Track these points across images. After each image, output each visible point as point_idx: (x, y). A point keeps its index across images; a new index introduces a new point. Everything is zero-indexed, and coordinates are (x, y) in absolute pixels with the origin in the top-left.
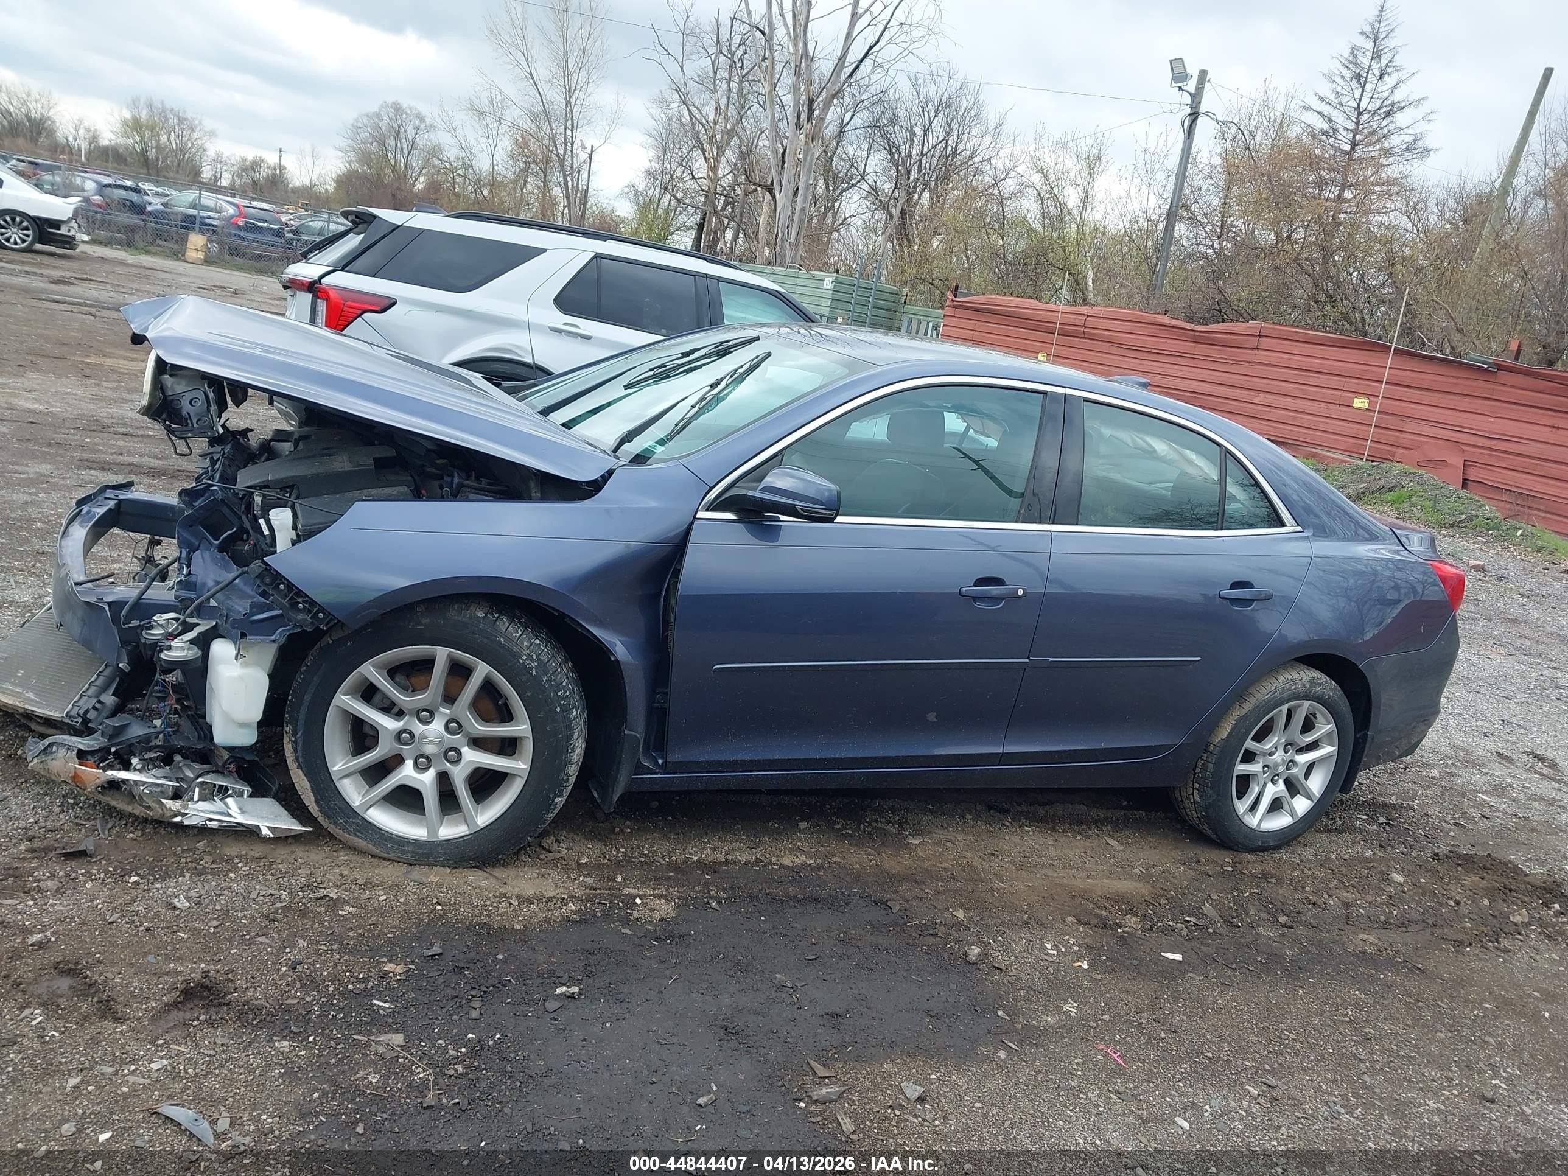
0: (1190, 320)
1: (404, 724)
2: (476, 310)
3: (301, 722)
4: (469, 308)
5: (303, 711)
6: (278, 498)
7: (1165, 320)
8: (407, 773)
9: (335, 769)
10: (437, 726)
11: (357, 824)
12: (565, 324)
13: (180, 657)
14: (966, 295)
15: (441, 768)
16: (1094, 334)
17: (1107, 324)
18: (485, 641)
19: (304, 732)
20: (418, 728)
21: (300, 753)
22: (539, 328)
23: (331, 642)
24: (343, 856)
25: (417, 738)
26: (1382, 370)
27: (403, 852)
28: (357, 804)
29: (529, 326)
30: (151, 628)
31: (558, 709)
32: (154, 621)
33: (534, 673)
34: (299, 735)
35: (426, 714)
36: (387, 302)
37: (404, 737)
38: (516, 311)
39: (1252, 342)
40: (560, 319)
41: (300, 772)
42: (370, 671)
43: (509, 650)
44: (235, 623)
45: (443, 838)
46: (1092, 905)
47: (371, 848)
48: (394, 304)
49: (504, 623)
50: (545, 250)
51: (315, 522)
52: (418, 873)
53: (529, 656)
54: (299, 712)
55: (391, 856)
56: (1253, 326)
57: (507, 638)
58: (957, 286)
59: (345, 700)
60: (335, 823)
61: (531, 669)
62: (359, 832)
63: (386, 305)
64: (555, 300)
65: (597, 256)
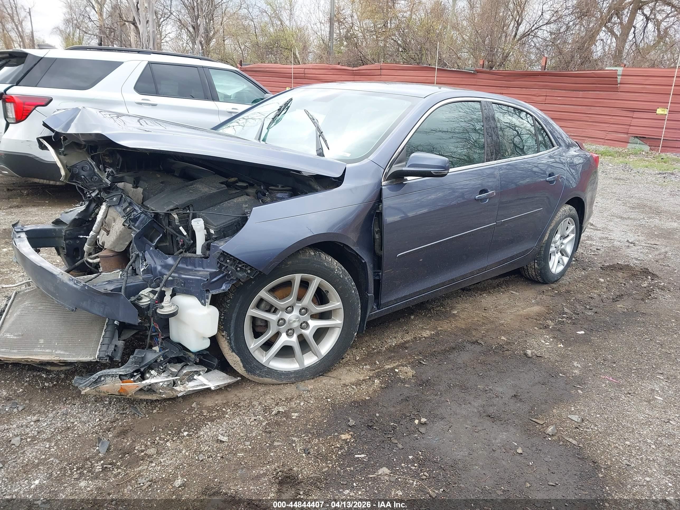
0: (349, 65)
1: (280, 316)
2: (96, 98)
3: (232, 329)
4: (93, 97)
5: (233, 322)
6: (184, 213)
7: (339, 67)
8: (283, 340)
9: (252, 347)
10: (296, 313)
11: (266, 372)
12: (143, 100)
13: (171, 311)
14: (246, 65)
15: (299, 333)
16: (309, 77)
17: (314, 71)
18: (319, 266)
19: (234, 333)
20: (287, 317)
21: (233, 344)
22: (131, 104)
23: (242, 284)
24: (262, 389)
25: (287, 321)
26: (433, 78)
27: (290, 379)
28: (264, 361)
29: (125, 103)
30: (141, 299)
31: (353, 292)
32: (142, 294)
33: (342, 277)
34: (232, 335)
35: (290, 309)
36: (48, 100)
37: (281, 322)
38: (116, 96)
39: (378, 72)
40: (140, 98)
41: (234, 354)
42: (263, 294)
43: (329, 268)
44: (204, 286)
45: (307, 366)
46: (535, 320)
47: (274, 381)
48: (51, 100)
49: (323, 256)
50: (122, 63)
51: (221, 223)
52: (302, 385)
53: (338, 269)
54: (230, 323)
55: (284, 382)
56: (376, 65)
57: (327, 262)
58: (241, 61)
59: (252, 312)
60: (255, 374)
61: (340, 275)
62: (267, 375)
63: (47, 102)
64: (134, 88)
65: (150, 63)
